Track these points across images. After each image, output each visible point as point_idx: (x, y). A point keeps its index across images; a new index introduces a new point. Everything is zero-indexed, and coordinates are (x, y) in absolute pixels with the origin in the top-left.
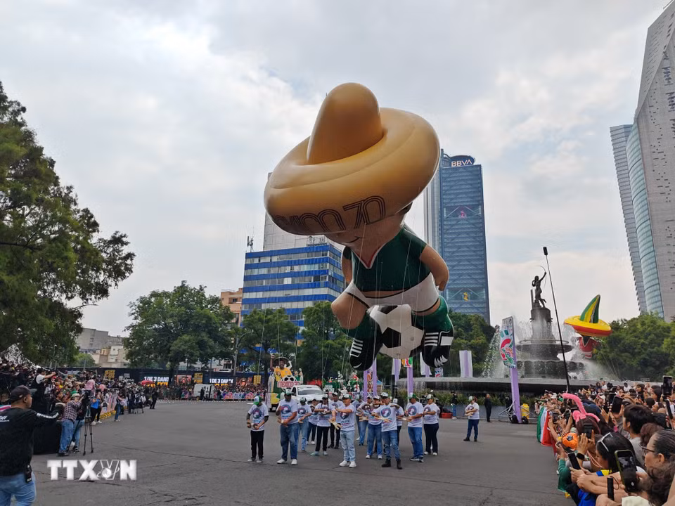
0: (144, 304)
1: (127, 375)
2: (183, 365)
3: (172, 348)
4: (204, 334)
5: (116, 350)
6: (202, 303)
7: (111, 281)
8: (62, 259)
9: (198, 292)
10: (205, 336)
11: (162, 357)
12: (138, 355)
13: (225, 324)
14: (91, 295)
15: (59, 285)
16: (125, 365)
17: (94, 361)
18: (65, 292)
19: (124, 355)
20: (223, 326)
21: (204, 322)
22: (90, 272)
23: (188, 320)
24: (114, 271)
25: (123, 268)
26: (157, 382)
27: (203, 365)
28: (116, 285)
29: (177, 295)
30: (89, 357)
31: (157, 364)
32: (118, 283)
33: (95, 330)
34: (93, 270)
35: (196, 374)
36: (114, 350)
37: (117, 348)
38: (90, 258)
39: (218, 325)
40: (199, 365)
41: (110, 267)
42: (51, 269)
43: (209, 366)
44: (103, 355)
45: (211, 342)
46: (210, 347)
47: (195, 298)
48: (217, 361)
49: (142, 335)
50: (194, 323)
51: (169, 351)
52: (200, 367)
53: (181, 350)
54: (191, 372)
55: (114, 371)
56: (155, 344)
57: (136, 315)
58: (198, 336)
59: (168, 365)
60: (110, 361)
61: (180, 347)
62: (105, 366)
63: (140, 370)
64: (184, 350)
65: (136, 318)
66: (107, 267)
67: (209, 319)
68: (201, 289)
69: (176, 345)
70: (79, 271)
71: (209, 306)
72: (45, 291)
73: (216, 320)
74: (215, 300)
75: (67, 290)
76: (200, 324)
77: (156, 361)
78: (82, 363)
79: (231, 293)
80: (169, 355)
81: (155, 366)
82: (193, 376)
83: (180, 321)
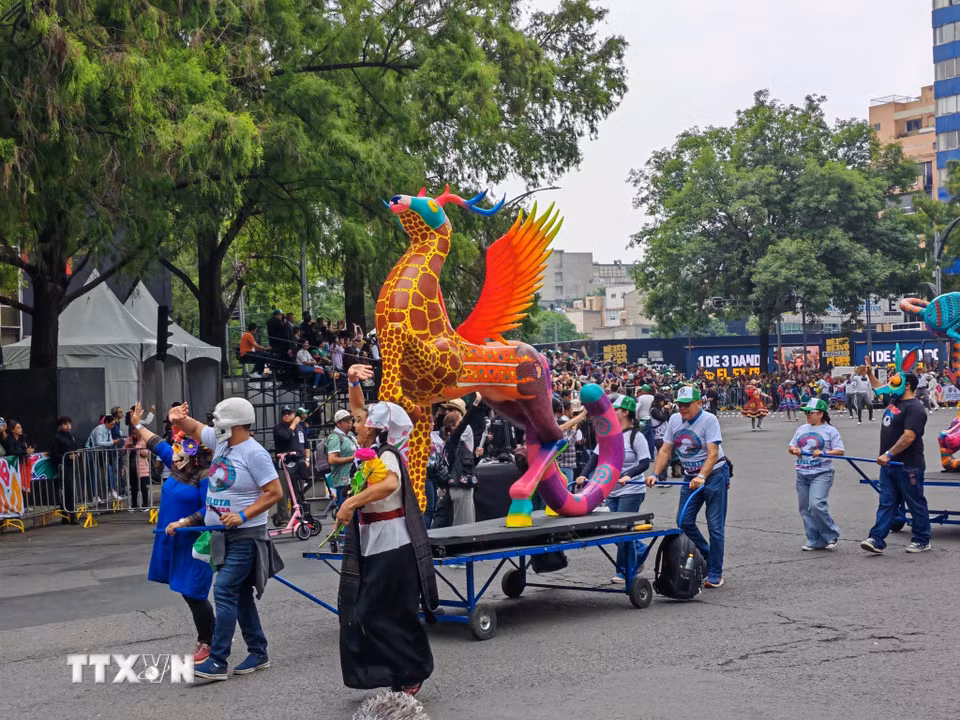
0: (668, 172)
1: (657, 355)
2: (791, 321)
3: (754, 279)
4: (836, 232)
5: (619, 295)
6: (818, 145)
7: (579, 123)
8: (465, 81)
9: (805, 115)
10: (839, 238)
11: (733, 303)
12: (673, 304)
13: (893, 197)
14: (541, 163)
15: (467, 150)
16: (645, 331)
17: (573, 326)
18: (484, 164)
19: (641, 307)
20: (891, 204)
21: (832, 198)
22: (530, 105)
23: (788, 199)
24: (582, 92)
25: (601, 84)
26: (730, 368)
27: (846, 318)
28: (593, 129)
29: (749, 132)
30: (562, 318)
31: (723, 325)
32: (598, 125)
33: (562, 252)
34: (535, 100)
35: (828, 342)
36: (613, 296)
37: (619, 290)
38: (523, 70)
39: (874, 202)
40: (834, 317)
41: (570, 84)
42: (446, 112)
43: (863, 317)
44: (591, 311)
45: (862, 253)
46: (862, 266)
47: (799, 136)
48: (884, 304)
49: (674, 252)
50: (806, 206)
51: (750, 286)
52: (839, 321)
53: (780, 280)
54: (814, 336)
55: (624, 347)
56: (712, 273)
57: (651, 202)
58: (821, 238)
59: (752, 324)
60: (609, 323)
61: (775, 274)
62: (598, 337)
63: (685, 341)
64: (788, 281)
65: (652, 211)
66: (565, 85)
67: (847, 188)
68: (812, 106)
69: (766, 270)
70: (505, 108)
71: (841, 152)
72: (440, 170)
73: (867, 188)
74: (855, 134)
75: (485, 158)
76: (822, 207)
77: (719, 314)
78: (549, 333)
79: (899, 106)
80: (753, 297)
81: (718, 327)
82: (823, 348)
83: (767, 203)
